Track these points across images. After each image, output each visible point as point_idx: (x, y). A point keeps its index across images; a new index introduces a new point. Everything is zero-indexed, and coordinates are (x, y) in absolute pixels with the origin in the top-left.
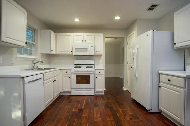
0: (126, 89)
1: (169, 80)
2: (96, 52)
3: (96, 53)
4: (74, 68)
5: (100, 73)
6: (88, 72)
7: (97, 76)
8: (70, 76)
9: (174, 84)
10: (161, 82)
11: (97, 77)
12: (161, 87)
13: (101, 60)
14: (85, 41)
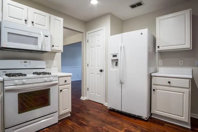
0: (86, 99)
1: (169, 82)
2: (53, 46)
3: (54, 48)
6: (46, 83)
9: (174, 86)
10: (153, 84)
11: (61, 91)
12: (155, 90)
13: (55, 62)
14: (33, 22)
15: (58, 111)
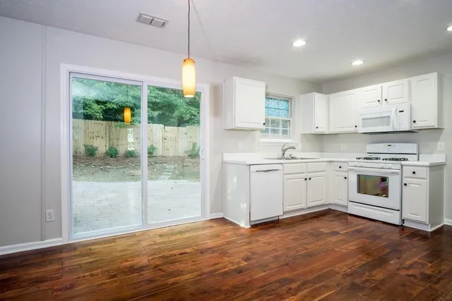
2: (414, 122)
3: (415, 125)
4: (355, 160)
5: (416, 175)
6: (383, 170)
8: (346, 174)
11: (405, 185)
13: (440, 144)
14: (386, 100)
15: (401, 210)
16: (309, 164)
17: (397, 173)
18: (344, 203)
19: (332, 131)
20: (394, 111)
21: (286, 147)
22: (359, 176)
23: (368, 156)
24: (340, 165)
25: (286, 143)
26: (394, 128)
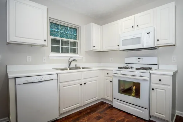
4: (117, 69)
5: (162, 82)
7: (153, 86)
8: (111, 79)
11: (153, 89)
14: (137, 26)
15: (149, 109)
16: (84, 72)
17: (147, 80)
18: (110, 98)
19: (105, 49)
20: (143, 33)
21: (71, 60)
22: (120, 81)
23: (126, 65)
24: (108, 72)
25: (72, 57)
26: (143, 46)
